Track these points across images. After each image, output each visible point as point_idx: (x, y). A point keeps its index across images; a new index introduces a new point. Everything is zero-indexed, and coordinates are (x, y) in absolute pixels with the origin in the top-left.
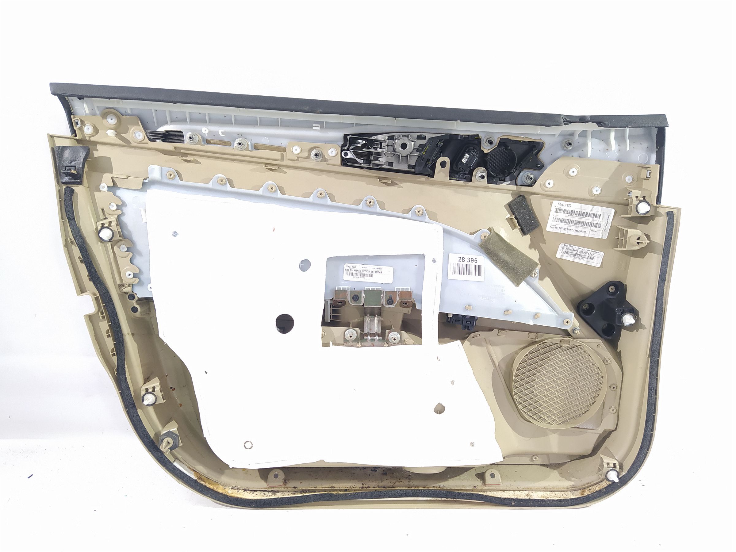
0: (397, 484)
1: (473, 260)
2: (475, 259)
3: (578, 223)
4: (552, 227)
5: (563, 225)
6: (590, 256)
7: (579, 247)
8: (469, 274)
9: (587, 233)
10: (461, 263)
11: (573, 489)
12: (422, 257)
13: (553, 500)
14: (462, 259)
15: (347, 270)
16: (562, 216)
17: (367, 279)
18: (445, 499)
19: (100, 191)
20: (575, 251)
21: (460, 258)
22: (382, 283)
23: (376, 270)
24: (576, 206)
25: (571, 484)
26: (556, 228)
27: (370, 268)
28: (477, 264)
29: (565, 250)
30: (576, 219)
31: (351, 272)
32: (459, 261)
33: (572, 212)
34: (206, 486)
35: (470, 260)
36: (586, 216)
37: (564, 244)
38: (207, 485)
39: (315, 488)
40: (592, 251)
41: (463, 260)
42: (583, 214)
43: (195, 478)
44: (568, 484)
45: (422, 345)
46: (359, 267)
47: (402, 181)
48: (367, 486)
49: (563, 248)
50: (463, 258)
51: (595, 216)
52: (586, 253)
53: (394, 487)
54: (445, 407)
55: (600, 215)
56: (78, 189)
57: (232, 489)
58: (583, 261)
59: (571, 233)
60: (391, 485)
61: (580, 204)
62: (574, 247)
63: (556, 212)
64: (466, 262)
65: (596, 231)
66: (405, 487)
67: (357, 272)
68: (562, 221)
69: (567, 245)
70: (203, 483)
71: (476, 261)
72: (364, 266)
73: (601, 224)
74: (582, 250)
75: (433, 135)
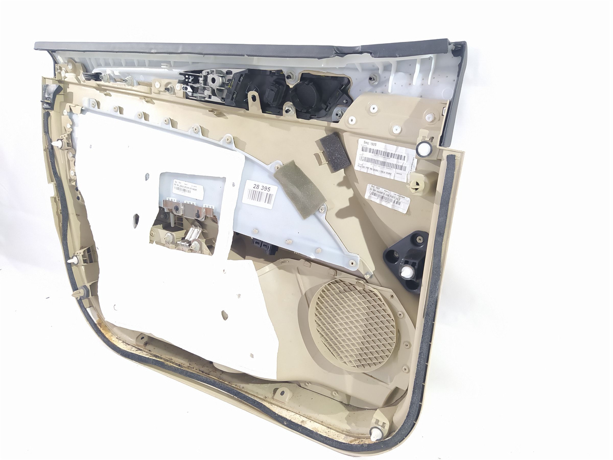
0: (212, 373)
1: (266, 189)
2: (269, 188)
3: (383, 164)
4: (359, 166)
5: (369, 165)
6: (396, 201)
7: (386, 190)
8: (260, 201)
9: (393, 175)
10: (255, 189)
11: (348, 434)
14: (256, 186)
15: (175, 184)
16: (368, 155)
17: (186, 194)
18: (237, 398)
19: (63, 115)
20: (382, 193)
21: (255, 185)
22: (196, 199)
23: (193, 188)
24: (381, 146)
25: (348, 429)
26: (363, 167)
27: (190, 185)
28: (269, 193)
29: (372, 191)
30: (381, 158)
31: (178, 187)
32: (254, 188)
33: (377, 152)
34: (100, 330)
35: (264, 188)
36: (391, 157)
37: (371, 185)
38: (101, 329)
40: (398, 196)
41: (258, 188)
42: (387, 155)
43: (96, 323)
44: (346, 427)
45: (213, 256)
46: (183, 183)
48: (192, 367)
49: (371, 189)
50: (258, 186)
51: (399, 157)
52: (392, 197)
54: (228, 314)
55: (405, 157)
56: (52, 113)
57: (117, 338)
58: (390, 205)
59: (377, 174)
61: (385, 144)
62: (381, 190)
63: (362, 151)
64: (259, 190)
65: (401, 174)
67: (181, 188)
68: (368, 160)
69: (374, 186)
70: (99, 327)
71: (269, 190)
72: (186, 183)
73: (406, 167)
74: (388, 193)
75: (237, 70)
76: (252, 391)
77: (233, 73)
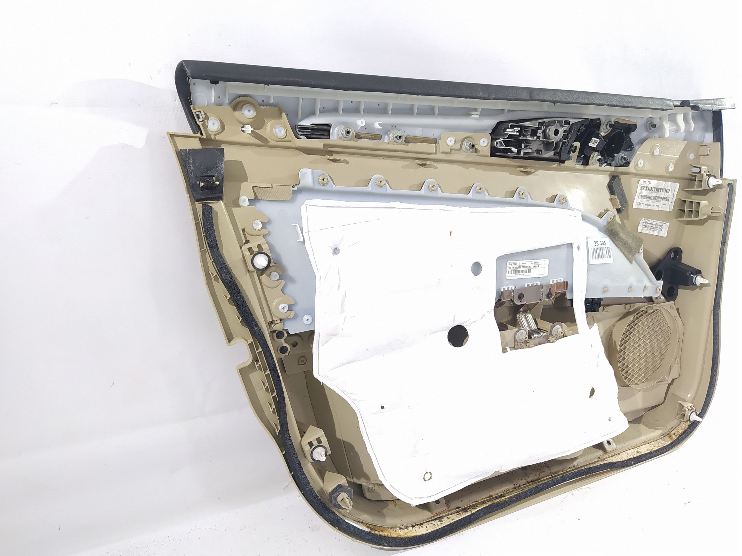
1: (603, 243)
2: (604, 241)
3: (655, 198)
4: (637, 204)
5: (645, 201)
6: (661, 227)
7: (654, 221)
8: (603, 258)
9: (660, 206)
10: (597, 247)
11: (662, 436)
12: (571, 245)
13: (656, 450)
15: (509, 268)
16: (645, 192)
17: (527, 275)
18: (585, 476)
19: (239, 206)
20: (651, 224)
21: (595, 242)
22: (539, 278)
23: (534, 265)
24: (654, 183)
25: (661, 433)
26: (640, 204)
27: (529, 263)
28: (606, 246)
29: (644, 224)
30: (654, 194)
31: (513, 270)
32: (595, 245)
33: (651, 189)
34: (380, 535)
35: (601, 243)
36: (660, 191)
37: (644, 219)
38: (381, 533)
39: (475, 502)
40: (662, 223)
41: (598, 244)
42: (659, 190)
43: (368, 530)
44: (658, 433)
45: (578, 334)
46: (519, 263)
47: (537, 169)
49: (643, 222)
50: (597, 242)
51: (667, 191)
52: (658, 225)
53: (540, 479)
55: (670, 189)
57: (400, 529)
58: (656, 234)
59: (650, 208)
60: (536, 477)
61: (657, 181)
62: (651, 221)
63: (641, 190)
64: (599, 246)
65: (666, 205)
66: (548, 476)
67: (518, 269)
68: (645, 197)
69: (646, 219)
70: (376, 532)
71: (605, 244)
72: (524, 262)
73: (669, 198)
74: (656, 223)
75: (575, 120)
76: (585, 461)
77: (571, 123)
